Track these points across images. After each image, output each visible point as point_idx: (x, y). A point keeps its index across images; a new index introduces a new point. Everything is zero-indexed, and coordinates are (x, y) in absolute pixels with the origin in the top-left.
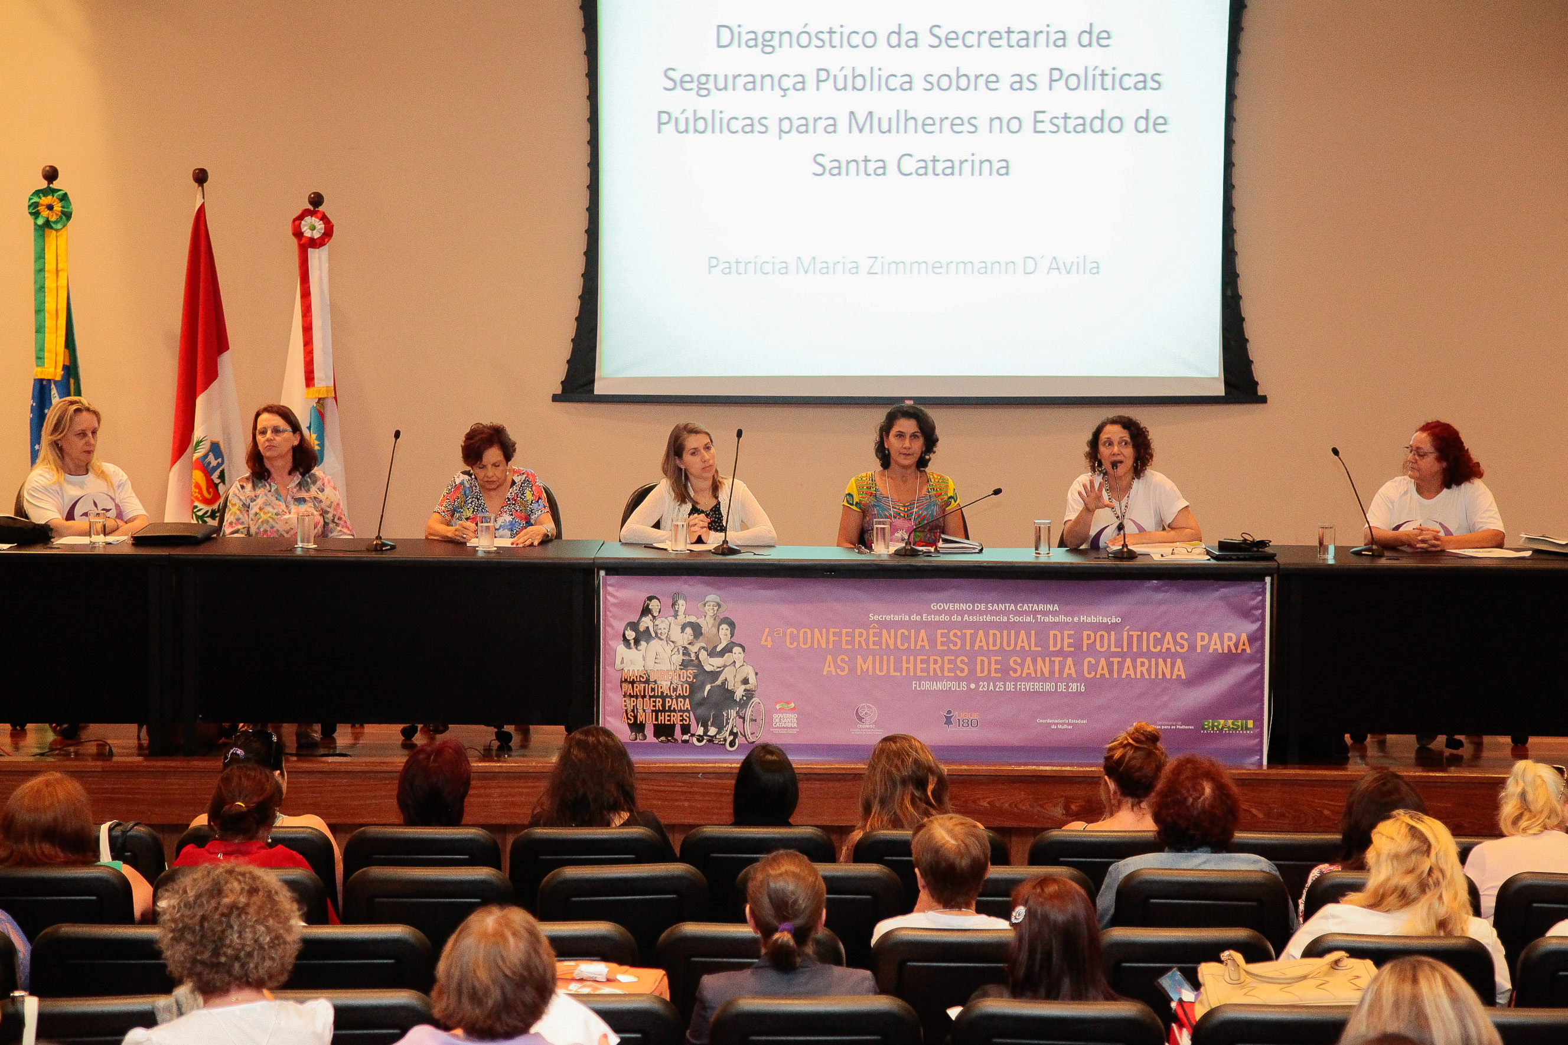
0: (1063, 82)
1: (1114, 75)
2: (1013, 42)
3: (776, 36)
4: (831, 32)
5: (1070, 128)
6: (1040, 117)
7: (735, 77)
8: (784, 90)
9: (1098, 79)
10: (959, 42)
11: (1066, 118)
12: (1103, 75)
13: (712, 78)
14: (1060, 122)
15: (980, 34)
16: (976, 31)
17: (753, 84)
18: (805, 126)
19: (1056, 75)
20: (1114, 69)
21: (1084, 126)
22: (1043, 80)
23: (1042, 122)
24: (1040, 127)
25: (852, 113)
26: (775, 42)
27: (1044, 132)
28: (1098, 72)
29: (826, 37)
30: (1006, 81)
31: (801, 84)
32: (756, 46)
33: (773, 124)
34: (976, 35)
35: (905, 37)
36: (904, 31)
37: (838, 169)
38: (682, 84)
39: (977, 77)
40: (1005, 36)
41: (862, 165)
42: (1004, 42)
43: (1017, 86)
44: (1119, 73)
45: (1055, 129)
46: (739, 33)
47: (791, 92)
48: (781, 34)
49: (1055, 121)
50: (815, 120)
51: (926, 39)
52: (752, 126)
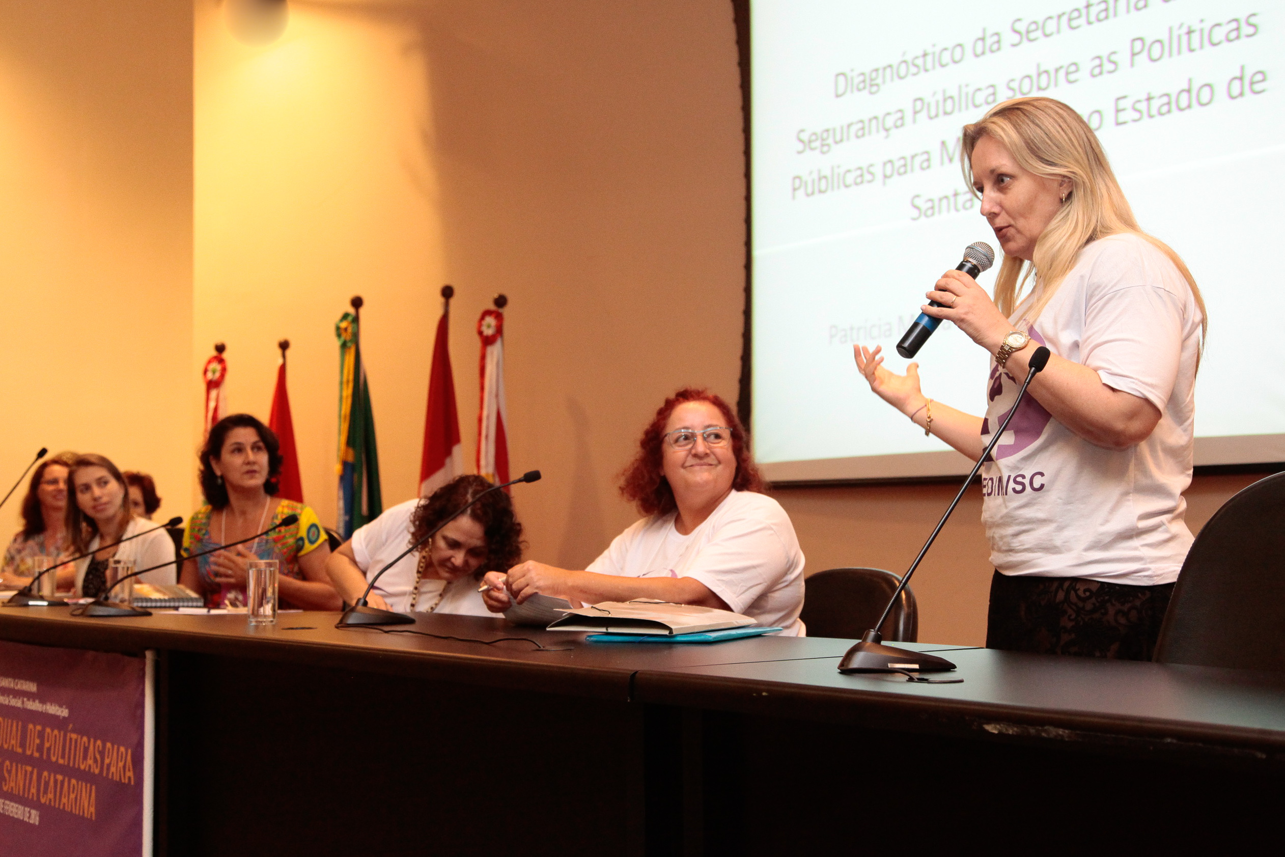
0: (1145, 54)
1: (1201, 30)
2: (1092, 18)
3: (880, 72)
4: (925, 55)
5: (1154, 111)
6: (1122, 104)
7: (849, 126)
8: (887, 130)
9: (1184, 39)
10: (1038, 34)
11: (1149, 99)
12: (1189, 32)
13: (831, 133)
14: (1143, 106)
15: (1059, 17)
16: (1054, 13)
17: (862, 129)
18: (904, 166)
19: (1138, 46)
20: (1201, 21)
21: (1170, 105)
22: (1123, 58)
23: (1123, 110)
24: (1122, 117)
25: (943, 143)
26: (879, 81)
27: (1124, 123)
28: (1184, 30)
29: (919, 62)
30: (1086, 66)
31: (900, 123)
32: (864, 88)
33: (878, 171)
34: (1054, 21)
35: (989, 41)
36: (988, 33)
37: (932, 209)
38: (807, 144)
39: (1057, 71)
40: (1084, 12)
41: (952, 200)
42: (1082, 21)
43: (1097, 71)
44: (1207, 26)
45: (1137, 115)
46: (852, 79)
47: (893, 132)
48: (884, 69)
49: (1138, 106)
50: (913, 157)
51: (1009, 38)
52: (864, 175)
